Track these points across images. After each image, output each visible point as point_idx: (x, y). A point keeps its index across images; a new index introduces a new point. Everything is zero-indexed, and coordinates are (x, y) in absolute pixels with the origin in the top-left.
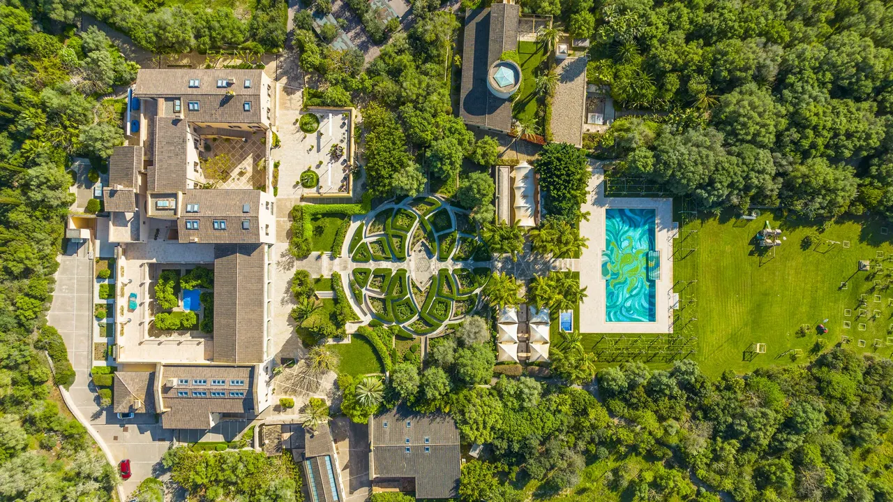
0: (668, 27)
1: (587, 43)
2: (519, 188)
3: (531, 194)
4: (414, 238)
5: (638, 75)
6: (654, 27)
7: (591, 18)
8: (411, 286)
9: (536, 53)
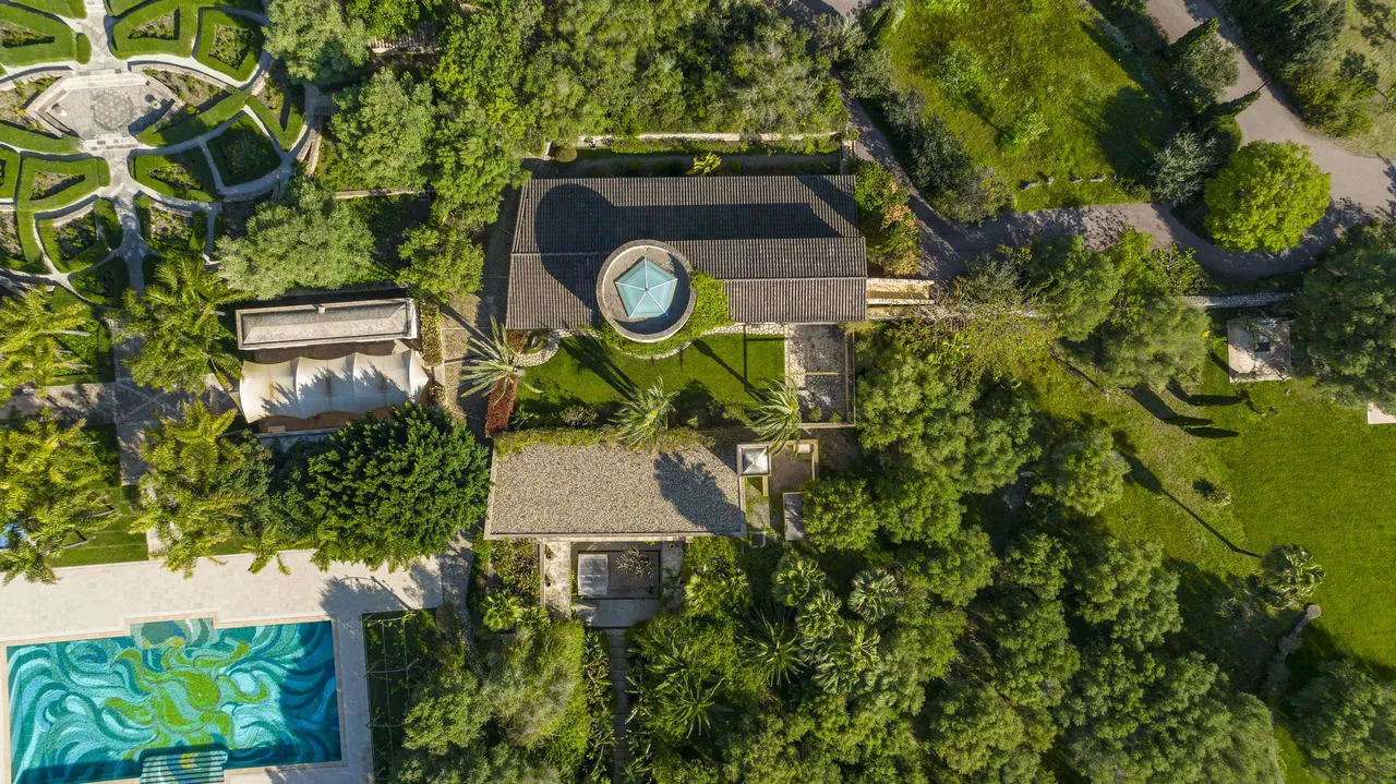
0: (853, 760)
1: (792, 532)
2: (349, 367)
3: (339, 402)
4: (185, 78)
5: (707, 685)
6: (844, 720)
7: (859, 537)
8: (37, 76)
9: (748, 387)
